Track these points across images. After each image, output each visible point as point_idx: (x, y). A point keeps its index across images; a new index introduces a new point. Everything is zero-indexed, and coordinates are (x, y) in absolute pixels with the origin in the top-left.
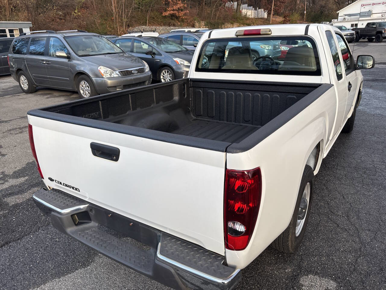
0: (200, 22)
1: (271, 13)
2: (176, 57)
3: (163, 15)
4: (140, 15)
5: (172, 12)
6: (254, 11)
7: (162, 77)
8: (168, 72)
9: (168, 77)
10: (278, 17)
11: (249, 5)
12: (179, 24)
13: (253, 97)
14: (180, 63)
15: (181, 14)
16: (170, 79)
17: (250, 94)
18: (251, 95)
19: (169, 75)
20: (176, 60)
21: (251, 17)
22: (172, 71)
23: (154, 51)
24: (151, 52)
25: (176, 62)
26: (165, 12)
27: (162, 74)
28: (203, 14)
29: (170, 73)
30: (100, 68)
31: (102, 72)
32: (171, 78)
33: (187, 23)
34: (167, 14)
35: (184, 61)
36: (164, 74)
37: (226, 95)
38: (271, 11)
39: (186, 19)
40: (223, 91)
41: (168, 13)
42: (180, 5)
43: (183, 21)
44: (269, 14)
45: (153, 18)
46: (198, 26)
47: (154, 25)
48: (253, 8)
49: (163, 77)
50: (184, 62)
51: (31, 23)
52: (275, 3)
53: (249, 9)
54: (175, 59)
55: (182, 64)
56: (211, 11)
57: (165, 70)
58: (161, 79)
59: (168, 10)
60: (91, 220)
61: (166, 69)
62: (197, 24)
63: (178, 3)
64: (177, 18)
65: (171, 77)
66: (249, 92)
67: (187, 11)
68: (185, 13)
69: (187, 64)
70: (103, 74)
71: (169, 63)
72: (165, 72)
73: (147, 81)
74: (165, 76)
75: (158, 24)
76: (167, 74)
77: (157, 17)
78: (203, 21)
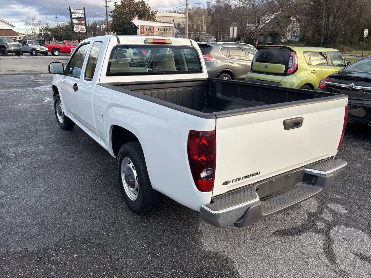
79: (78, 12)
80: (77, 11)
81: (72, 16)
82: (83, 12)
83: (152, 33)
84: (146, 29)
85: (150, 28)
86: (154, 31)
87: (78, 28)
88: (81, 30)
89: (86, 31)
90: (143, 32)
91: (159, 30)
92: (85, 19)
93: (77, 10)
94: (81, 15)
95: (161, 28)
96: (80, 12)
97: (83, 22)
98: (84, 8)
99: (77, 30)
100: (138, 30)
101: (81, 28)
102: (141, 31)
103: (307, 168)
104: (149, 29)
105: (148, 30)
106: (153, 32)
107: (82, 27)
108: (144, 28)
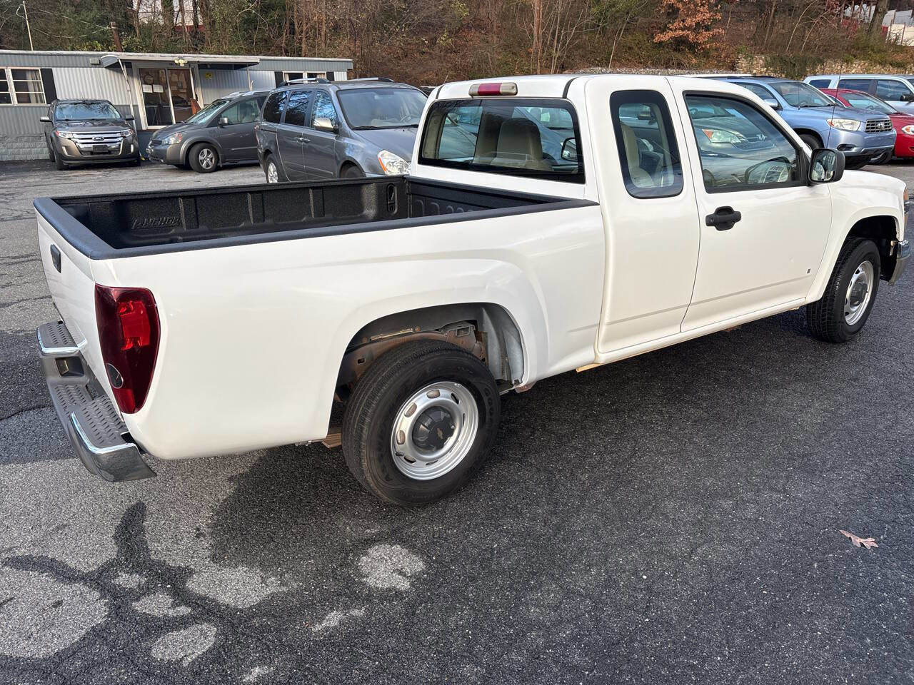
0: (753, 58)
3: (656, 40)
4: (598, 42)
5: (680, 33)
12: (694, 61)
15: (704, 36)
26: (661, 33)
30: (382, 155)
31: (385, 162)
34: (666, 37)
39: (717, 49)
41: (671, 34)
42: (704, 15)
45: (630, 48)
46: (745, 67)
47: (627, 65)
51: (350, 62)
59: (671, 30)
62: (743, 63)
63: (699, 11)
64: (692, 47)
67: (721, 31)
68: (713, 35)
70: (385, 165)
75: (639, 63)
77: (640, 46)
78: (761, 54)
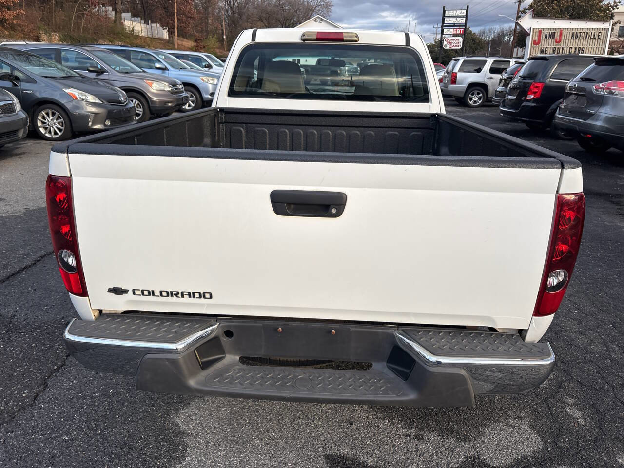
0: (50, 34)
1: (174, 32)
2: (69, 87)
6: (145, 25)
7: (39, 124)
8: (53, 114)
9: (54, 123)
10: (185, 40)
11: (134, 15)
12: (6, 33)
13: (335, 137)
14: (80, 98)
15: (9, 14)
16: (59, 126)
17: (330, 132)
18: (331, 134)
19: (57, 120)
20: (71, 92)
21: (141, 35)
22: (62, 112)
23: (17, 73)
24: (11, 76)
25: (72, 97)
27: (40, 118)
28: (54, 19)
29: (59, 116)
32: (62, 126)
33: (24, 34)
35: (87, 94)
36: (44, 118)
37: (289, 134)
38: (174, 28)
39: (20, 25)
40: (283, 128)
43: (13, 28)
44: (171, 33)
46: (47, 40)
48: (142, 20)
49: (43, 123)
50: (86, 96)
52: (179, 16)
53: (135, 21)
54: (68, 91)
55: (83, 100)
56: (70, 18)
57: (47, 111)
58: (38, 128)
60: (223, 353)
61: (50, 109)
62: (44, 36)
64: (1, 22)
65: (61, 124)
66: (327, 129)
67: (22, 12)
68: (17, 15)
69: (93, 101)
71: (56, 97)
72: (47, 114)
73: (21, 129)
74: (47, 122)
76: (51, 118)
78: (55, 32)
79: (456, 15)
80: (455, 13)
81: (445, 22)
82: (465, 14)
83: (556, 42)
84: (546, 35)
85: (555, 33)
86: (563, 38)
87: (451, 41)
88: (454, 44)
89: (463, 46)
90: (537, 42)
91: (573, 36)
92: (465, 26)
93: (455, 11)
94: (460, 19)
95: (579, 31)
96: (460, 15)
97: (461, 31)
98: (468, 7)
99: (448, 46)
100: (527, 37)
101: (454, 41)
102: (534, 39)
103: (406, 334)
104: (552, 35)
105: (550, 36)
106: (560, 41)
107: (457, 40)
108: (540, 32)
